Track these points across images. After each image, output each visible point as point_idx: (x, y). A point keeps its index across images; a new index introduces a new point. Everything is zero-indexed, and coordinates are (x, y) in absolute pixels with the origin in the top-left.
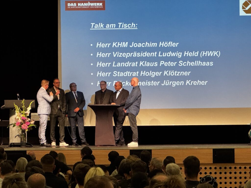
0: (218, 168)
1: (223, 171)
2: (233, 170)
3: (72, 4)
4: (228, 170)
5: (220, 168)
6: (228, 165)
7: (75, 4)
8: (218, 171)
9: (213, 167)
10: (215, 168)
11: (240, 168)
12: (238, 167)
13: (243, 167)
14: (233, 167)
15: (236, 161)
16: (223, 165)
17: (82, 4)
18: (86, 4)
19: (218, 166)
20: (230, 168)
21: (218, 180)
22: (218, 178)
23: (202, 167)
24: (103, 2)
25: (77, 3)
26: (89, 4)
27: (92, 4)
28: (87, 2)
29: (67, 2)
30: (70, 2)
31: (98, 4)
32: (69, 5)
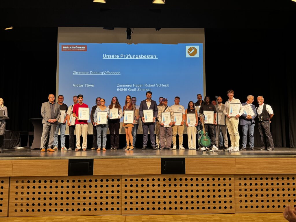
0: (167, 179)
1: (173, 182)
2: (184, 182)
3: (66, 47)
4: (178, 182)
5: (170, 180)
6: (178, 177)
7: (68, 47)
8: (167, 183)
9: (162, 179)
10: (164, 180)
11: (192, 179)
12: (189, 178)
13: (195, 179)
14: (184, 179)
15: (187, 172)
16: (173, 177)
17: (72, 47)
18: (74, 47)
19: (167, 177)
20: (181, 180)
21: (167, 194)
22: (167, 191)
23: (149, 178)
24: (86, 46)
25: (69, 46)
26: (77, 47)
27: (79, 48)
28: (75, 46)
29: (63, 46)
30: (65, 46)
31: (82, 47)
32: (64, 47)
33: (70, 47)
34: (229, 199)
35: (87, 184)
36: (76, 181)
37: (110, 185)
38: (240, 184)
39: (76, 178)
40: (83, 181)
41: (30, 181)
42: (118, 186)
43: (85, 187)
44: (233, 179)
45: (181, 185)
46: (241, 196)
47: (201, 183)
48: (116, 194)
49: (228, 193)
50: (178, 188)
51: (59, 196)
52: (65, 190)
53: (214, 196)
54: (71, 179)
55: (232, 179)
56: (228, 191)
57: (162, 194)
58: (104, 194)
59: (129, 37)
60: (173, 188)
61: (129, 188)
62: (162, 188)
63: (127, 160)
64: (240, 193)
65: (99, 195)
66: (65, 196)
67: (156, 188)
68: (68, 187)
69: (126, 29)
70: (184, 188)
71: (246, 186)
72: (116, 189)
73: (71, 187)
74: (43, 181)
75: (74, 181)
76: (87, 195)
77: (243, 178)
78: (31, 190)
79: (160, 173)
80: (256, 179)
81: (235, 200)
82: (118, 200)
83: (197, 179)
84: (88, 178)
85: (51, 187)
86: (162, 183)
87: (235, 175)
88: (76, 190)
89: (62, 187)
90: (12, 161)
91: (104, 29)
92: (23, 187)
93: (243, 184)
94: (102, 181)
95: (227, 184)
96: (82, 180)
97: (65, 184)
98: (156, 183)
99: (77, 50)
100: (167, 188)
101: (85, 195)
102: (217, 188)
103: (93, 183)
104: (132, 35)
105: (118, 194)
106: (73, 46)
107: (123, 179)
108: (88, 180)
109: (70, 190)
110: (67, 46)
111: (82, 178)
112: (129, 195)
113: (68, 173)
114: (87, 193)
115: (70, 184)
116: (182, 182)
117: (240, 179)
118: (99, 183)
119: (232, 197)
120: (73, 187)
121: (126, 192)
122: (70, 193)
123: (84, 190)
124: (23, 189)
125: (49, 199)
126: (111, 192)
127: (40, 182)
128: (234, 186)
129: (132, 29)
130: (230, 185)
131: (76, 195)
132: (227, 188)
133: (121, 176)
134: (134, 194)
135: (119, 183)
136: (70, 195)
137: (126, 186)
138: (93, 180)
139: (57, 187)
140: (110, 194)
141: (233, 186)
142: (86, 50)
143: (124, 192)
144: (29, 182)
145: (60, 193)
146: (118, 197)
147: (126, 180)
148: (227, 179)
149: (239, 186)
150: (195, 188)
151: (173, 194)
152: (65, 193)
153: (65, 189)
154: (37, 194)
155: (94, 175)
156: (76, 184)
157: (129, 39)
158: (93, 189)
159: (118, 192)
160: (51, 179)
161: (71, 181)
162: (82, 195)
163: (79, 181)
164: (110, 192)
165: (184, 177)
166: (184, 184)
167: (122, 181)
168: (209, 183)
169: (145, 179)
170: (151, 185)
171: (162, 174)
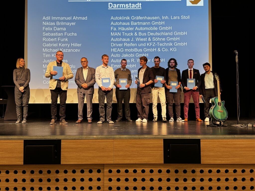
0: (172, 171)
1: (181, 175)
2: (198, 176)
4: (189, 176)
5: (177, 172)
6: (189, 167)
8: (173, 175)
9: (164, 170)
10: (168, 171)
11: (210, 171)
12: (206, 170)
13: (214, 170)
14: (198, 170)
15: (204, 160)
16: (181, 167)
19: (172, 168)
20: (193, 172)
22: (173, 189)
23: (146, 169)
35: (53, 176)
36: (36, 172)
37: (86, 179)
39: (37, 168)
40: (46, 173)
42: (99, 180)
43: (49, 180)
45: (194, 180)
47: (225, 176)
50: (189, 184)
54: (28, 169)
60: (181, 184)
61: (114, 184)
62: (164, 184)
63: (112, 142)
67: (156, 184)
68: (24, 180)
70: (198, 184)
72: (95, 184)
73: (28, 181)
75: (32, 172)
79: (162, 162)
83: (218, 171)
84: (53, 168)
86: (164, 176)
88: (36, 185)
89: (16, 180)
94: (74, 172)
96: (45, 171)
97: (20, 176)
98: (156, 176)
100: (173, 184)
102: (248, 184)
103: (61, 176)
107: (106, 170)
108: (53, 171)
109: (28, 185)
111: (45, 168)
113: (23, 160)
114: (53, 189)
115: (27, 176)
116: (196, 176)
118: (70, 176)
120: (32, 180)
121: (110, 188)
122: (28, 190)
123: (48, 184)
126: (88, 189)
133: (103, 165)
135: (100, 175)
137: (110, 180)
138: (62, 171)
139: (7, 180)
143: (107, 189)
147: (110, 171)
150: (214, 184)
152: (20, 189)
153: (20, 184)
155: (62, 163)
156: (36, 176)
158: (61, 185)
159: (99, 188)
161: (28, 173)
163: (41, 172)
164: (86, 189)
165: (198, 168)
166: (198, 179)
167: (104, 172)
168: (236, 177)
169: (139, 170)
170: (148, 178)
171: (165, 162)
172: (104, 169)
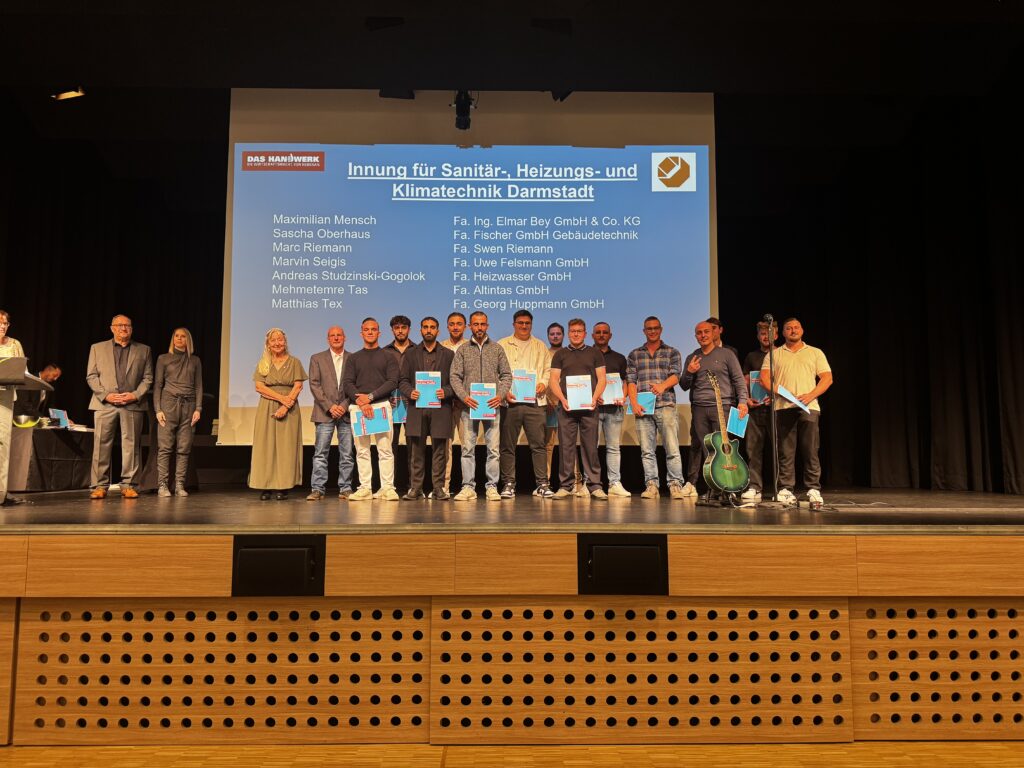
0: (599, 613)
1: (621, 626)
2: (662, 625)
3: (256, 159)
4: (641, 626)
5: (610, 615)
6: (641, 604)
7: (263, 159)
8: (600, 625)
9: (579, 611)
10: (589, 615)
11: (692, 615)
12: (682, 611)
13: (702, 611)
14: (662, 611)
15: (675, 586)
16: (620, 603)
17: (278, 159)
18: (284, 159)
19: (599, 605)
20: (651, 615)
21: (600, 668)
22: (600, 658)
23: (533, 609)
24: (321, 155)
25: (267, 155)
26: (292, 158)
27: (298, 159)
28: (287, 154)
29: (246, 155)
30: (253, 154)
31: (310, 159)
32: (250, 159)
33: (271, 159)
34: (829, 687)
35: (303, 627)
36: (263, 616)
37: (387, 634)
38: (872, 634)
39: (263, 606)
40: (288, 618)
41: (94, 615)
42: (418, 635)
43: (294, 637)
44: (847, 612)
45: (651, 636)
46: (874, 676)
47: (728, 626)
48: (407, 667)
49: (826, 667)
50: (641, 645)
51: (199, 670)
52: (221, 647)
53: (775, 678)
54: (243, 608)
55: (840, 612)
56: (826, 657)
57: (580, 668)
58: (366, 667)
59: (463, 122)
60: (621, 646)
61: (456, 646)
62: (579, 646)
63: (451, 540)
64: (873, 665)
65: (345, 667)
66: (219, 669)
67: (559, 646)
68: (231, 637)
69: (452, 95)
70: (662, 645)
71: (895, 640)
72: (407, 646)
73: (241, 640)
74: (139, 615)
75: (253, 616)
76: (303, 667)
77: (882, 610)
78: (96, 648)
79: (575, 591)
80: (932, 614)
81: (853, 692)
82: (417, 689)
83: (712, 615)
84: (305, 607)
85: (169, 637)
86: (579, 626)
87: (852, 600)
88: (262, 648)
89: (211, 637)
90: (25, 538)
91: (381, 95)
92: (65, 637)
93: (883, 633)
94: (356, 615)
95: (825, 633)
96: (284, 613)
97: (221, 626)
98: (559, 626)
99: (292, 167)
100: (600, 645)
101: (293, 668)
102: (785, 646)
103: (325, 626)
104: (474, 116)
105: (418, 668)
106: (281, 154)
107: (437, 612)
108: (304, 613)
109: (241, 647)
110: (259, 154)
111: (284, 606)
112: (456, 669)
113: (231, 585)
114: (303, 659)
115: (241, 627)
116: (657, 626)
117: (872, 614)
118: (346, 626)
119: (843, 680)
120: (252, 637)
121: (446, 658)
122: (241, 660)
123: (292, 648)
124: (64, 644)
125: (160, 682)
126: (391, 659)
127: (128, 617)
128: (848, 639)
129: (473, 94)
130: (835, 635)
131: (262, 668)
132: (825, 646)
133: (428, 599)
134: (477, 669)
135: (420, 625)
136: (241, 668)
137: (446, 636)
138: (326, 613)
139: (190, 637)
140: (386, 667)
141: (844, 638)
142: (320, 167)
143: (439, 659)
144: (87, 617)
145: (203, 661)
146: (417, 678)
147: (446, 615)
148: (824, 613)
149: (869, 641)
150: (703, 646)
151: (621, 668)
152: (220, 660)
153: (220, 645)
154: (116, 660)
155: (327, 593)
156: (262, 627)
157: (465, 128)
158: (324, 648)
159: (417, 657)
160: (170, 607)
161: (242, 618)
162: (283, 667)
163: (273, 616)
164: (386, 660)
165: (663, 605)
166: (661, 634)
167: (430, 618)
168: (755, 630)
169: (518, 611)
170: (538, 633)
171: (580, 592)
172: (431, 609)
